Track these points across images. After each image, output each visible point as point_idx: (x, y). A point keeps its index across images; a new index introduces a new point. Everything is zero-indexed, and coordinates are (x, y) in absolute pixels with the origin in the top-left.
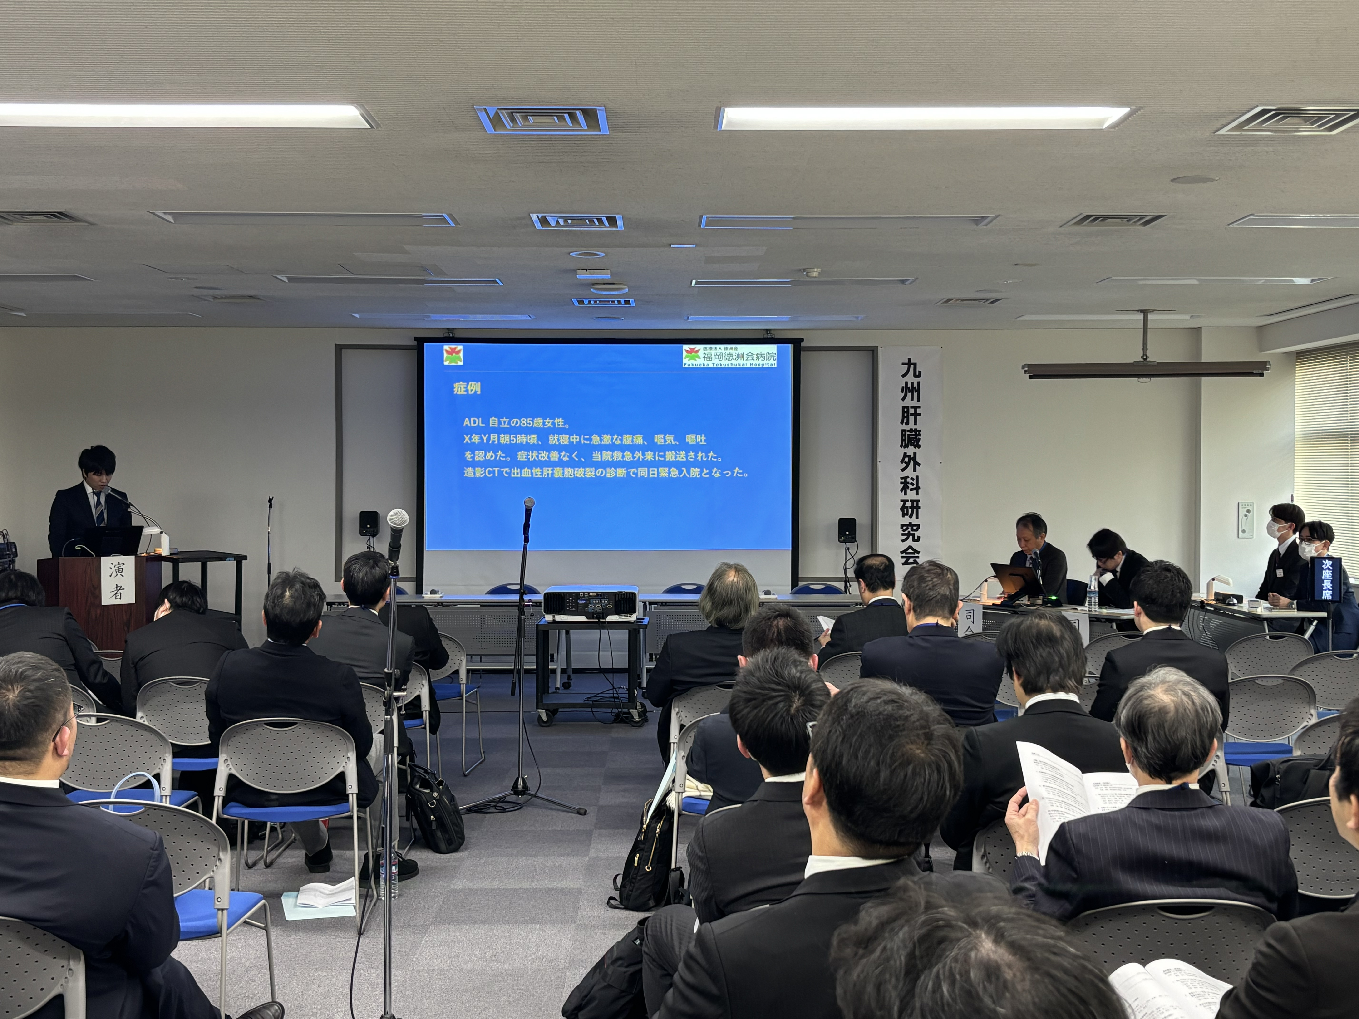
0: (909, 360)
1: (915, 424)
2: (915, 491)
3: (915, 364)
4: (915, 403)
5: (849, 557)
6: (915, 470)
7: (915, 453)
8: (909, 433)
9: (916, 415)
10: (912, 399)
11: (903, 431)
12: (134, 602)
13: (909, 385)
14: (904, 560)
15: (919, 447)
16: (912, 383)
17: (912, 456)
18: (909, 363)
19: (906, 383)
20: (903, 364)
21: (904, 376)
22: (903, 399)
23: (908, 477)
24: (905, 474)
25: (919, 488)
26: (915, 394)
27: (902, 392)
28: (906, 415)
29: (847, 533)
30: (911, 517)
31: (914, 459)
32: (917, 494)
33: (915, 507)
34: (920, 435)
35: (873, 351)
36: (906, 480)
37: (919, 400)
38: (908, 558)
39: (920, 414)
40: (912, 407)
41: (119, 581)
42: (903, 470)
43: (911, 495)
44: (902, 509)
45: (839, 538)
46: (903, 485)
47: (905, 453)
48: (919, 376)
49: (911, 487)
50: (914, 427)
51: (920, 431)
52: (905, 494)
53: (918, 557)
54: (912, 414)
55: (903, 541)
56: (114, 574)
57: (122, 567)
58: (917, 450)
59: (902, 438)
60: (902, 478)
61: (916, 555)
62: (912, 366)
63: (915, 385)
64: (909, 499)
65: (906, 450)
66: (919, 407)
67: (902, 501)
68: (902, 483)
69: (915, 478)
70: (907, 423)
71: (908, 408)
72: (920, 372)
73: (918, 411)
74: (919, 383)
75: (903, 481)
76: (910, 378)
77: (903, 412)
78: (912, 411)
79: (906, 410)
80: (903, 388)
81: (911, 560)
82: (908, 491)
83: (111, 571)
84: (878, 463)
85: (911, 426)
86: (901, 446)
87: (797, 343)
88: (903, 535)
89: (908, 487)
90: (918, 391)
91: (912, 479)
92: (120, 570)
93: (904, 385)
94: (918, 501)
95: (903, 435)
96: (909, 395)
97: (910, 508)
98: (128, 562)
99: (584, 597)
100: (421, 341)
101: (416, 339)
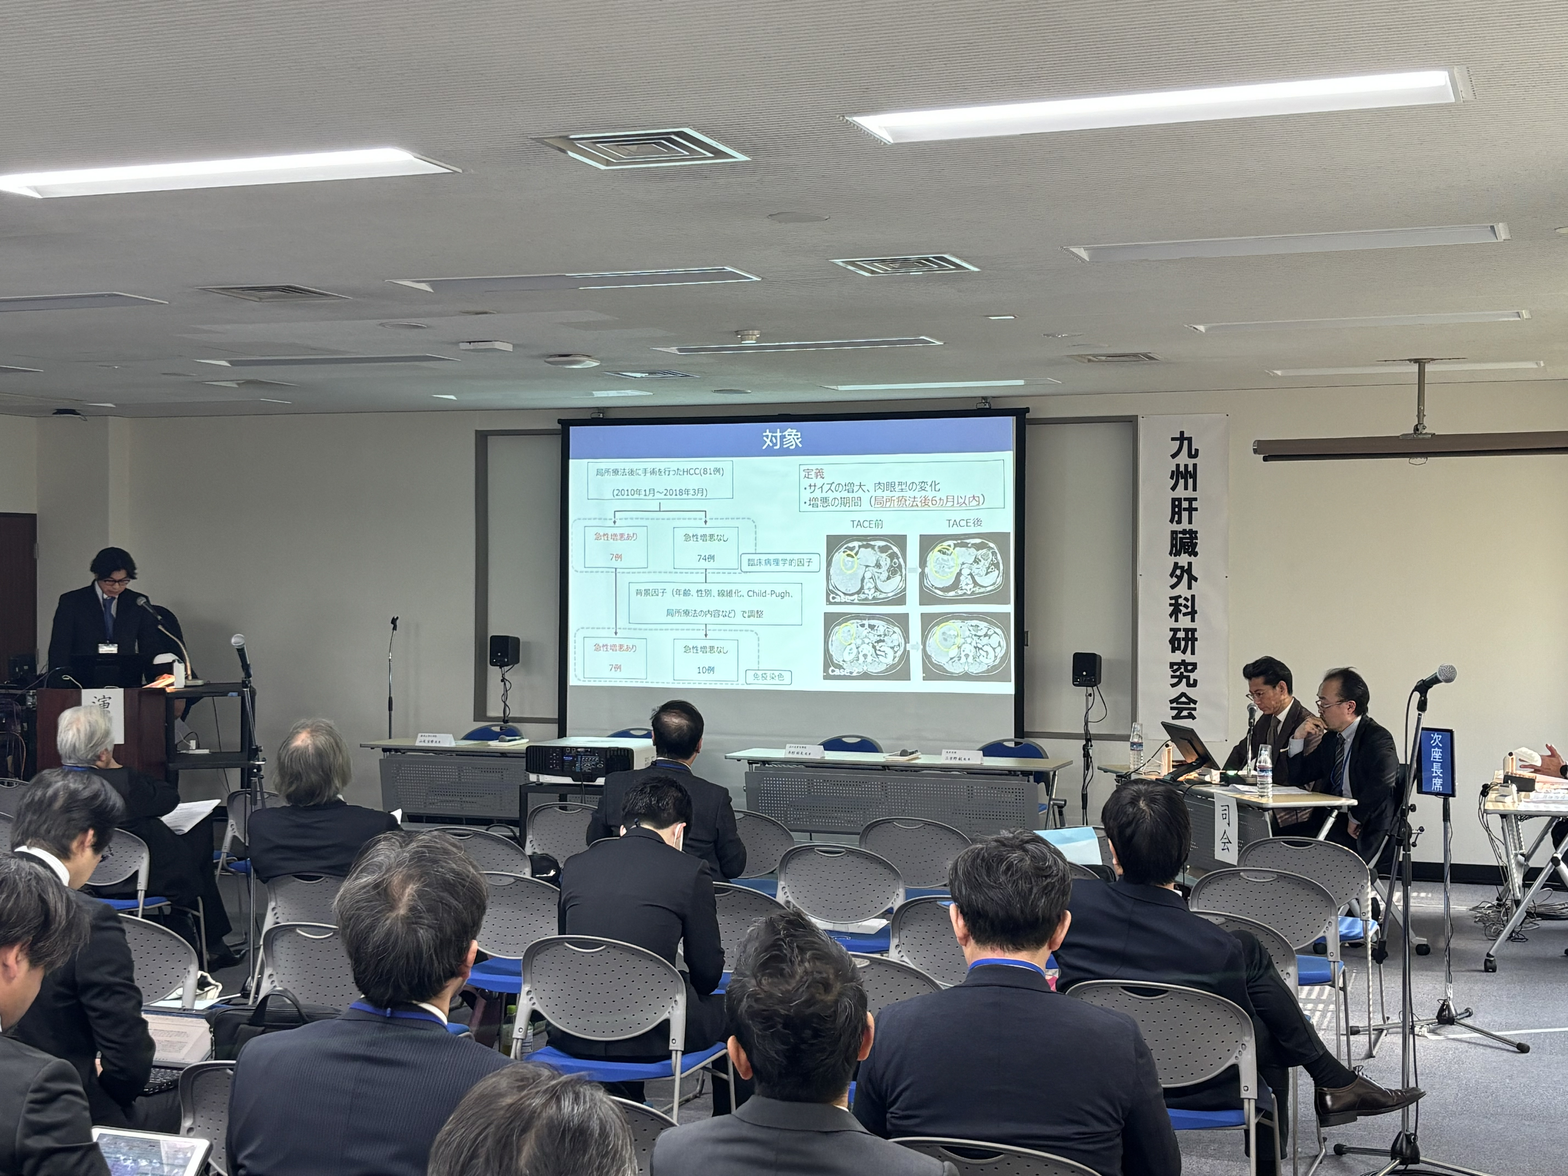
0: (1182, 433)
1: (1190, 522)
2: (1189, 617)
3: (1190, 440)
4: (1189, 494)
6: (1190, 587)
7: (1190, 564)
8: (1181, 535)
9: (1191, 510)
10: (1186, 488)
11: (1174, 533)
13: (1182, 469)
14: (1176, 712)
15: (1196, 554)
16: (1186, 466)
17: (1186, 567)
18: (1182, 438)
19: (1178, 466)
20: (1173, 439)
21: (1174, 456)
22: (1173, 488)
23: (1180, 597)
24: (1176, 592)
25: (1196, 612)
26: (1190, 481)
27: (1172, 478)
28: (1177, 510)
30: (1184, 652)
31: (1189, 571)
32: (1193, 620)
33: (1190, 639)
34: (1196, 538)
35: (1131, 422)
36: (1177, 601)
37: (1195, 489)
38: (1180, 710)
39: (1196, 509)
40: (1185, 499)
42: (1173, 587)
43: (1184, 622)
44: (1172, 641)
45: (1075, 680)
46: (1172, 608)
47: (1176, 564)
48: (1196, 455)
49: (1184, 610)
50: (1188, 527)
51: (1196, 532)
52: (1176, 620)
53: (1195, 709)
54: (1185, 509)
55: (1173, 685)
57: (108, 701)
58: (1192, 559)
59: (1172, 542)
60: (1171, 598)
61: (1192, 705)
62: (1186, 442)
63: (1190, 468)
64: (1182, 627)
65: (1177, 559)
66: (1195, 499)
67: (1171, 630)
68: (1171, 605)
69: (1190, 598)
70: (1179, 522)
71: (1179, 500)
72: (1197, 450)
73: (1195, 504)
74: (1195, 466)
75: (1173, 602)
76: (1183, 459)
77: (1173, 506)
78: (1185, 504)
79: (1177, 503)
80: (1173, 472)
81: (1185, 713)
82: (1180, 616)
84: (1138, 576)
85: (1185, 525)
86: (1171, 554)
87: (1021, 415)
88: (1173, 677)
89: (1180, 611)
90: (1194, 476)
91: (1186, 599)
93: (1175, 469)
94: (1194, 630)
95: (1172, 539)
96: (1182, 482)
97: (1183, 639)
98: (116, 696)
99: (570, 752)
100: (566, 424)
101: (560, 421)
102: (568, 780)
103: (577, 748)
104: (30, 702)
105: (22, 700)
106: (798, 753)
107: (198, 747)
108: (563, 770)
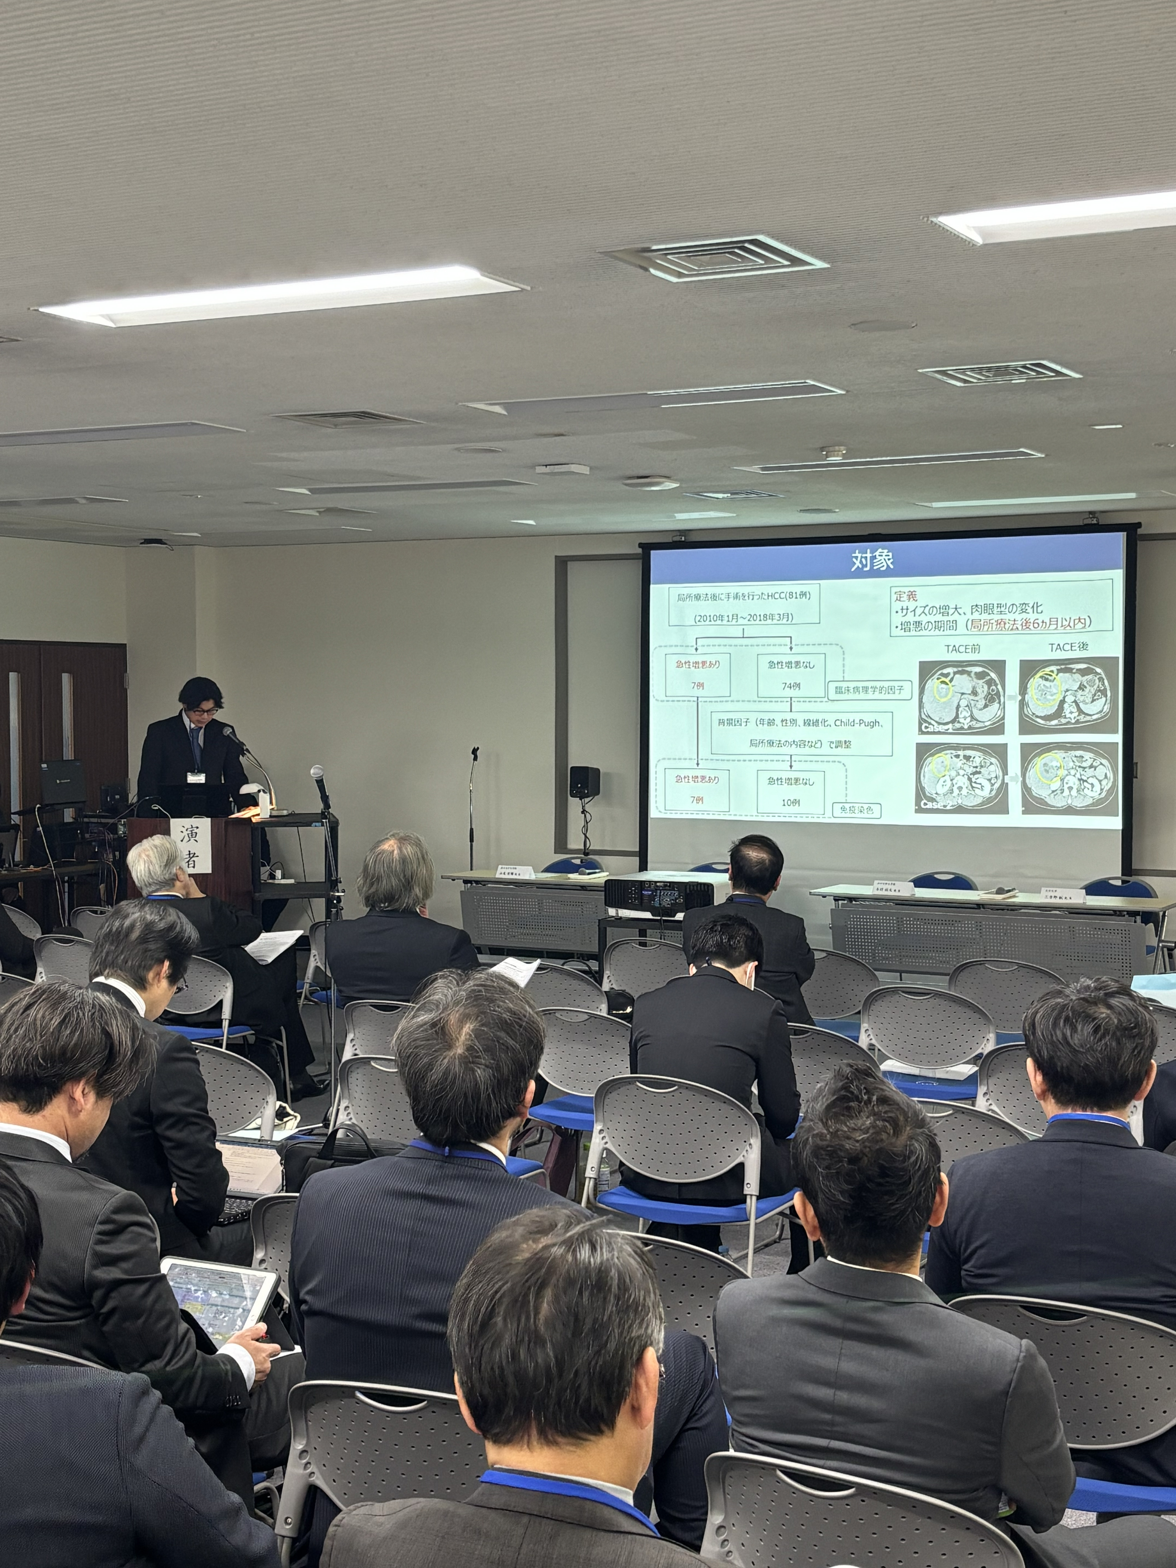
12: (210, 871)
41: (192, 846)
56: (187, 839)
57: (196, 830)
83: (183, 835)
87: (1132, 531)
92: (193, 835)
98: (204, 824)
99: (650, 887)
100: (647, 548)
101: (641, 545)
102: (648, 915)
103: (656, 882)
104: (121, 830)
105: (114, 829)
106: (886, 890)
107: (283, 877)
108: (641, 903)
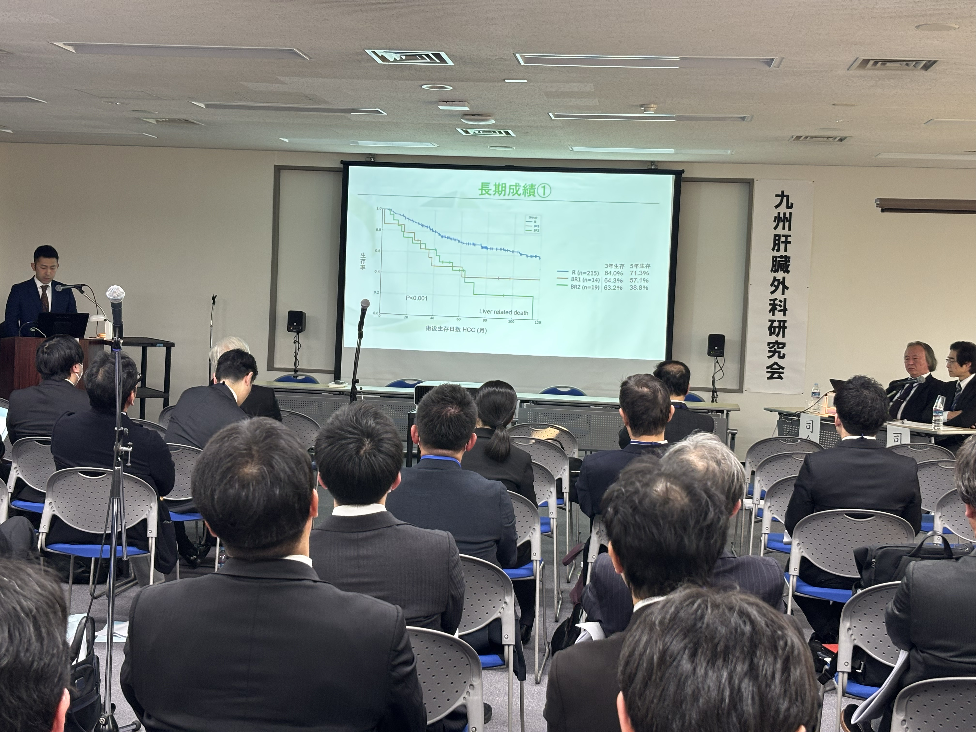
0: (783, 192)
1: (786, 251)
2: (782, 313)
3: (788, 196)
4: (786, 232)
5: (718, 368)
6: (783, 293)
7: (784, 278)
8: (778, 259)
9: (786, 243)
10: (784, 228)
11: (774, 257)
13: (782, 215)
14: (770, 374)
15: (788, 272)
16: (785, 214)
17: (781, 280)
18: (782, 195)
19: (779, 213)
20: (777, 196)
21: (777, 207)
22: (775, 228)
23: (776, 299)
24: (773, 296)
25: (786, 310)
26: (787, 224)
27: (775, 221)
28: (777, 242)
29: (716, 348)
30: (777, 335)
31: (783, 283)
32: (784, 315)
33: (781, 327)
34: (789, 261)
35: (749, 183)
36: (774, 302)
37: (790, 229)
38: (773, 373)
39: (790, 242)
40: (783, 236)
42: (772, 293)
43: (779, 316)
44: (770, 328)
45: (709, 352)
46: (771, 306)
47: (775, 278)
48: (791, 207)
49: (779, 308)
50: (784, 254)
51: (789, 258)
52: (773, 315)
53: (783, 373)
54: (783, 242)
55: (769, 357)
58: (786, 275)
59: (773, 263)
60: (771, 300)
61: (781, 370)
62: (785, 198)
63: (787, 215)
64: (777, 319)
65: (776, 275)
66: (790, 236)
67: (770, 321)
68: (770, 304)
69: (783, 300)
70: (778, 250)
71: (779, 236)
72: (792, 204)
73: (789, 239)
74: (790, 214)
75: (772, 302)
76: (783, 209)
77: (775, 240)
78: (783, 239)
79: (777, 238)
80: (775, 217)
81: (776, 375)
82: (776, 312)
84: (749, 285)
85: (782, 253)
86: (772, 271)
87: (678, 175)
88: (769, 351)
89: (776, 309)
90: (790, 221)
91: (781, 301)
93: (777, 215)
94: (785, 322)
95: (773, 261)
96: (781, 224)
97: (777, 327)
100: (346, 165)
101: (342, 162)
